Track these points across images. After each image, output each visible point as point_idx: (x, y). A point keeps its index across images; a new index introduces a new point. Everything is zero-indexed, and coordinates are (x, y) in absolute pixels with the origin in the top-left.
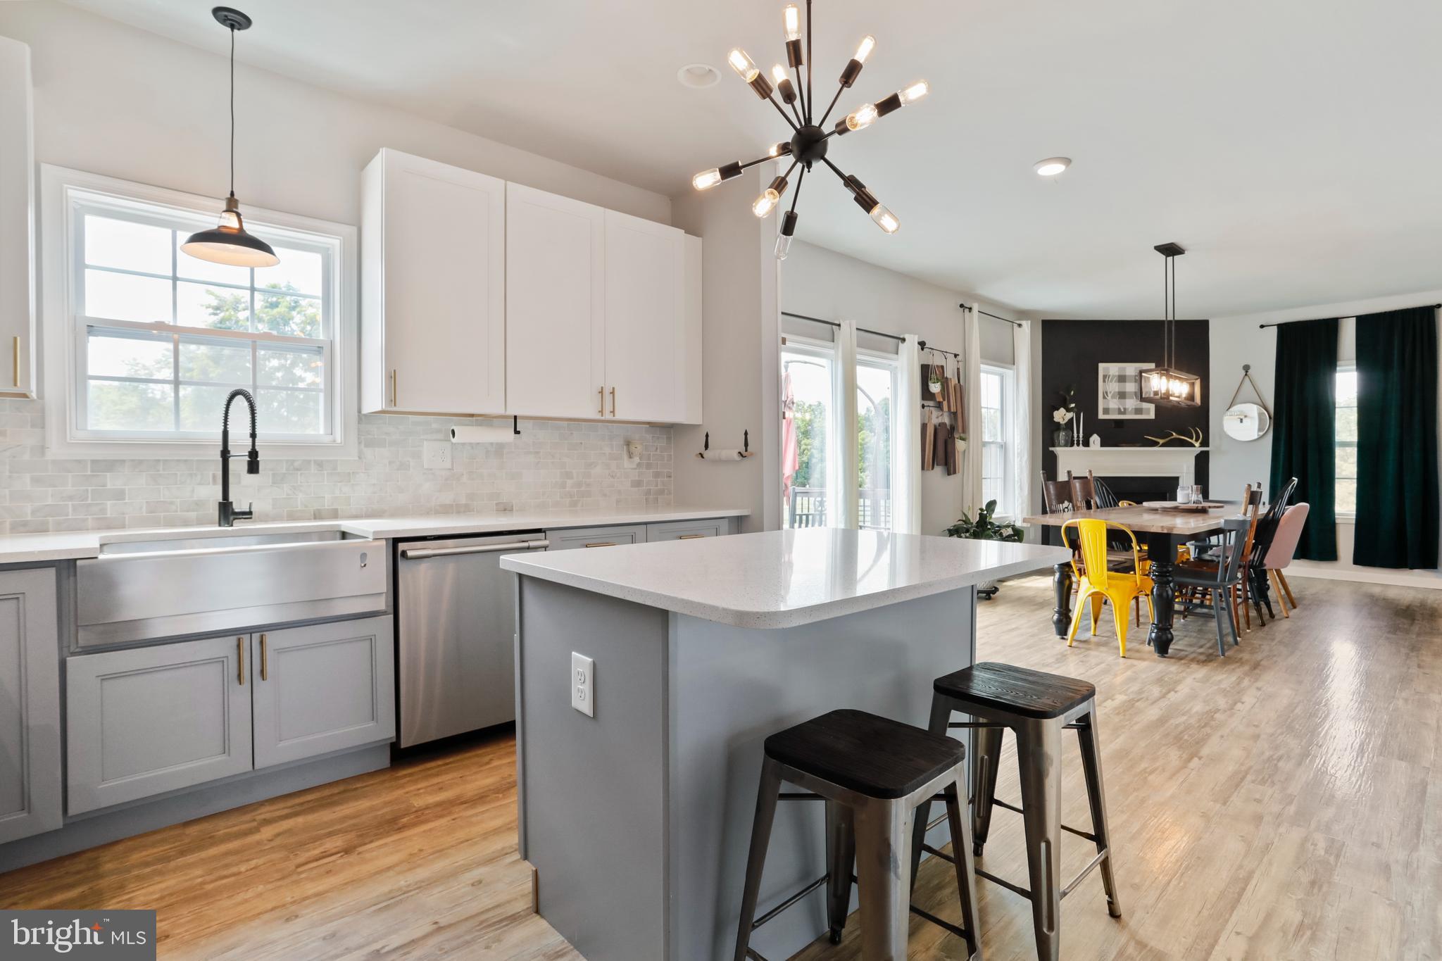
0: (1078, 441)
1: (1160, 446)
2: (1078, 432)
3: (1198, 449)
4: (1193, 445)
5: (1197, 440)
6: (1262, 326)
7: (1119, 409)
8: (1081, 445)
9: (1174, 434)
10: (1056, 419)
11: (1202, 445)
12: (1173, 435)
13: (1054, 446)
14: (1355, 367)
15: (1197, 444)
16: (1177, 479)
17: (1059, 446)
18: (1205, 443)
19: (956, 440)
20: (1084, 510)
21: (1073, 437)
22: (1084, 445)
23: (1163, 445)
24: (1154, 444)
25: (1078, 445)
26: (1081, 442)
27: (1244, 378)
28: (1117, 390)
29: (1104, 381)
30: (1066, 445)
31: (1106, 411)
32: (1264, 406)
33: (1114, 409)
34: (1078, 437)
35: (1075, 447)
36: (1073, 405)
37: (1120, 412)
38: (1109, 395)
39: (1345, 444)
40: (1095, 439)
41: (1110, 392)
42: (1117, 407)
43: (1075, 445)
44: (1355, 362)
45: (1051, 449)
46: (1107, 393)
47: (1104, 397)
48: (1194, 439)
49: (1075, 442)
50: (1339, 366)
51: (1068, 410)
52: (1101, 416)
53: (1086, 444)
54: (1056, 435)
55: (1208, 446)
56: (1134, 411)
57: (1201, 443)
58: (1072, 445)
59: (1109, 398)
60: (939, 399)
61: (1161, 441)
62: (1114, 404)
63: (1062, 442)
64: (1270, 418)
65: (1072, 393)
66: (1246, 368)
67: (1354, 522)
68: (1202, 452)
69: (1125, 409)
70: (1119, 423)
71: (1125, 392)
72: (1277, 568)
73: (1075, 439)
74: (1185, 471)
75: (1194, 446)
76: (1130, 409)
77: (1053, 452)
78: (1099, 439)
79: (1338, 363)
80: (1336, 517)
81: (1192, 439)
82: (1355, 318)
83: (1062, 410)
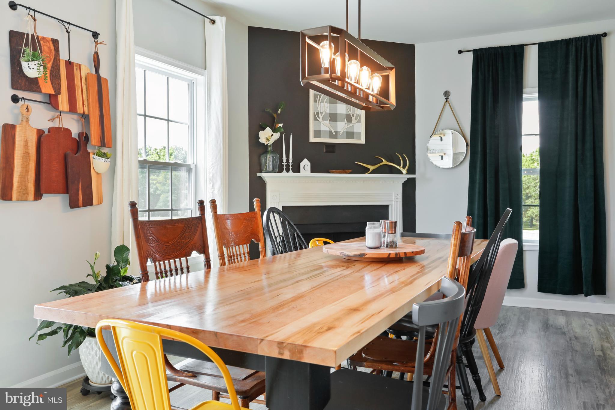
0: (288, 166)
1: (370, 173)
2: (287, 156)
3: (405, 176)
4: (400, 173)
5: (404, 167)
6: (460, 52)
7: (331, 132)
8: (291, 170)
9: (384, 160)
10: (262, 140)
11: (409, 172)
12: (382, 161)
13: (261, 171)
14: (537, 95)
15: (404, 171)
16: (387, 207)
17: (267, 171)
18: (412, 170)
19: (91, 155)
20: (246, 262)
21: (282, 161)
22: (294, 171)
23: (374, 172)
24: (365, 170)
25: (288, 171)
26: (291, 167)
27: (444, 104)
28: (328, 111)
29: (315, 101)
30: (273, 171)
31: (318, 134)
32: (463, 133)
33: (326, 131)
34: (288, 161)
35: (284, 173)
36: (281, 125)
37: (331, 136)
38: (321, 117)
39: (530, 171)
40: (305, 164)
41: (321, 113)
42: (328, 130)
43: (285, 170)
44: (537, 89)
45: (259, 175)
46: (318, 113)
47: (315, 119)
48: (402, 166)
49: (285, 167)
50: (526, 93)
51: (275, 130)
52: (312, 139)
53: (296, 169)
54: (263, 158)
55: (415, 174)
56: (345, 134)
57: (407, 170)
58: (281, 171)
59: (320, 120)
60: (47, 88)
61: (372, 168)
62: (325, 126)
63: (270, 167)
64: (467, 145)
65: (280, 111)
66: (447, 94)
67: (538, 249)
68: (409, 179)
69: (336, 132)
70: (331, 147)
71: (336, 114)
72: (486, 327)
73: (285, 164)
74: (394, 200)
75: (402, 173)
76: (341, 133)
77: (261, 178)
78: (309, 164)
79: (524, 90)
80: (523, 244)
81: (400, 165)
82: (537, 45)
83: (268, 130)
